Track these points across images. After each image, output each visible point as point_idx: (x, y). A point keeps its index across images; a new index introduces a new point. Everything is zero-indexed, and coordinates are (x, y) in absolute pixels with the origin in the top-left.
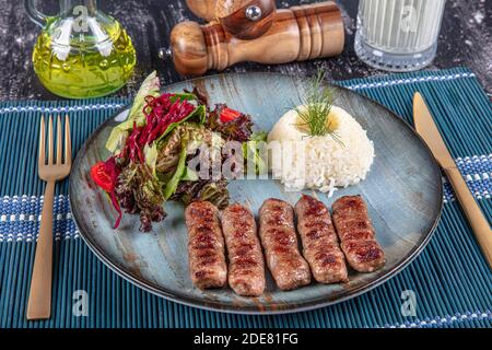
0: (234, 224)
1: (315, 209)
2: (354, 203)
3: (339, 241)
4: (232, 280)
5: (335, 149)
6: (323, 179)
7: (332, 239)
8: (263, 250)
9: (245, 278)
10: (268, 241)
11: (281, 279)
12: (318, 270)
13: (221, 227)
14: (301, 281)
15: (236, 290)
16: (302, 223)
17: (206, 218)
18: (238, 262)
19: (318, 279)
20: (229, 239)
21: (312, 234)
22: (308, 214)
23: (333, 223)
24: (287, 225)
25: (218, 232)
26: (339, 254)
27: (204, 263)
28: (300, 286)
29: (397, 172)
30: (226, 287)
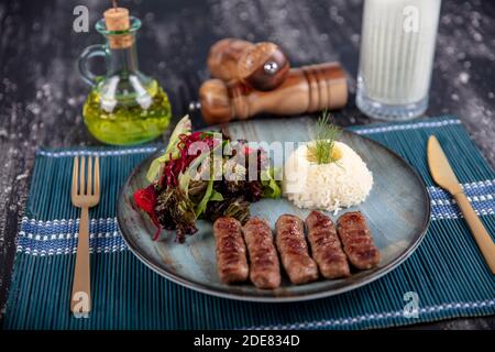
0: (254, 234)
1: (322, 222)
2: (355, 217)
3: (342, 246)
4: (253, 275)
5: (339, 175)
6: (329, 200)
7: (337, 244)
8: (279, 254)
9: (263, 273)
10: (282, 246)
11: (295, 274)
12: (324, 267)
13: (243, 237)
14: (310, 276)
15: (256, 284)
16: (311, 233)
17: (231, 230)
18: (258, 262)
19: (325, 274)
20: (250, 246)
21: (320, 241)
22: (316, 225)
23: (338, 233)
24: (299, 234)
25: (241, 240)
26: (343, 255)
27: (229, 263)
28: (310, 281)
29: (392, 196)
30: (248, 282)
